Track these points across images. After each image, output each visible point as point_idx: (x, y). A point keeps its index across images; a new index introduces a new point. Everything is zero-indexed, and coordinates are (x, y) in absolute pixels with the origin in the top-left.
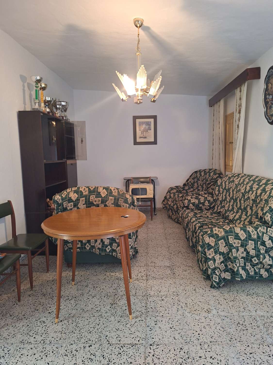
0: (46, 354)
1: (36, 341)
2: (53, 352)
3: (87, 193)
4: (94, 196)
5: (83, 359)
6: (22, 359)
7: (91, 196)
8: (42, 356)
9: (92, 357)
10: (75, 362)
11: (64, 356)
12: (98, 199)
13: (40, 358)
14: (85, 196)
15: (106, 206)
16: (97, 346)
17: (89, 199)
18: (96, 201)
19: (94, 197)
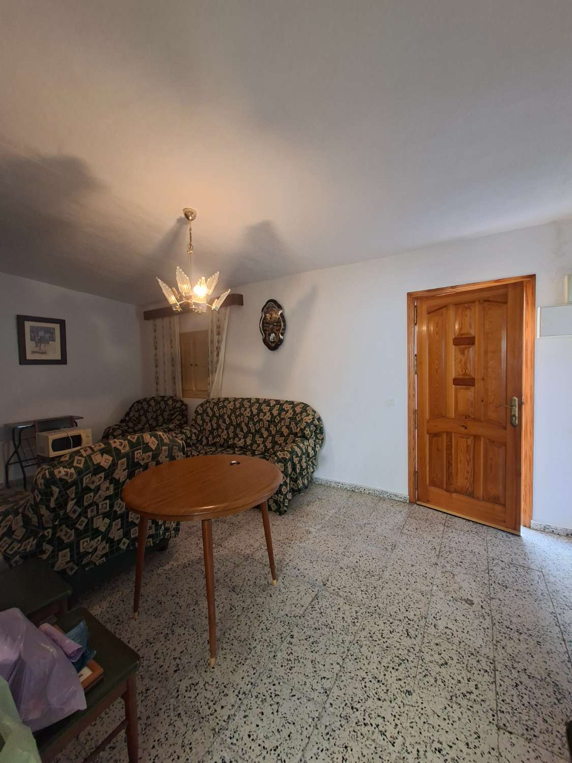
0: (273, 695)
1: (233, 706)
2: (274, 685)
3: (128, 448)
4: (141, 451)
5: (309, 650)
6: (261, 736)
7: (136, 453)
8: (272, 702)
9: (312, 640)
10: (310, 661)
11: (291, 672)
12: (147, 454)
13: (275, 707)
14: (126, 455)
15: (158, 463)
16: (296, 630)
17: (133, 458)
18: (143, 459)
19: (140, 453)
